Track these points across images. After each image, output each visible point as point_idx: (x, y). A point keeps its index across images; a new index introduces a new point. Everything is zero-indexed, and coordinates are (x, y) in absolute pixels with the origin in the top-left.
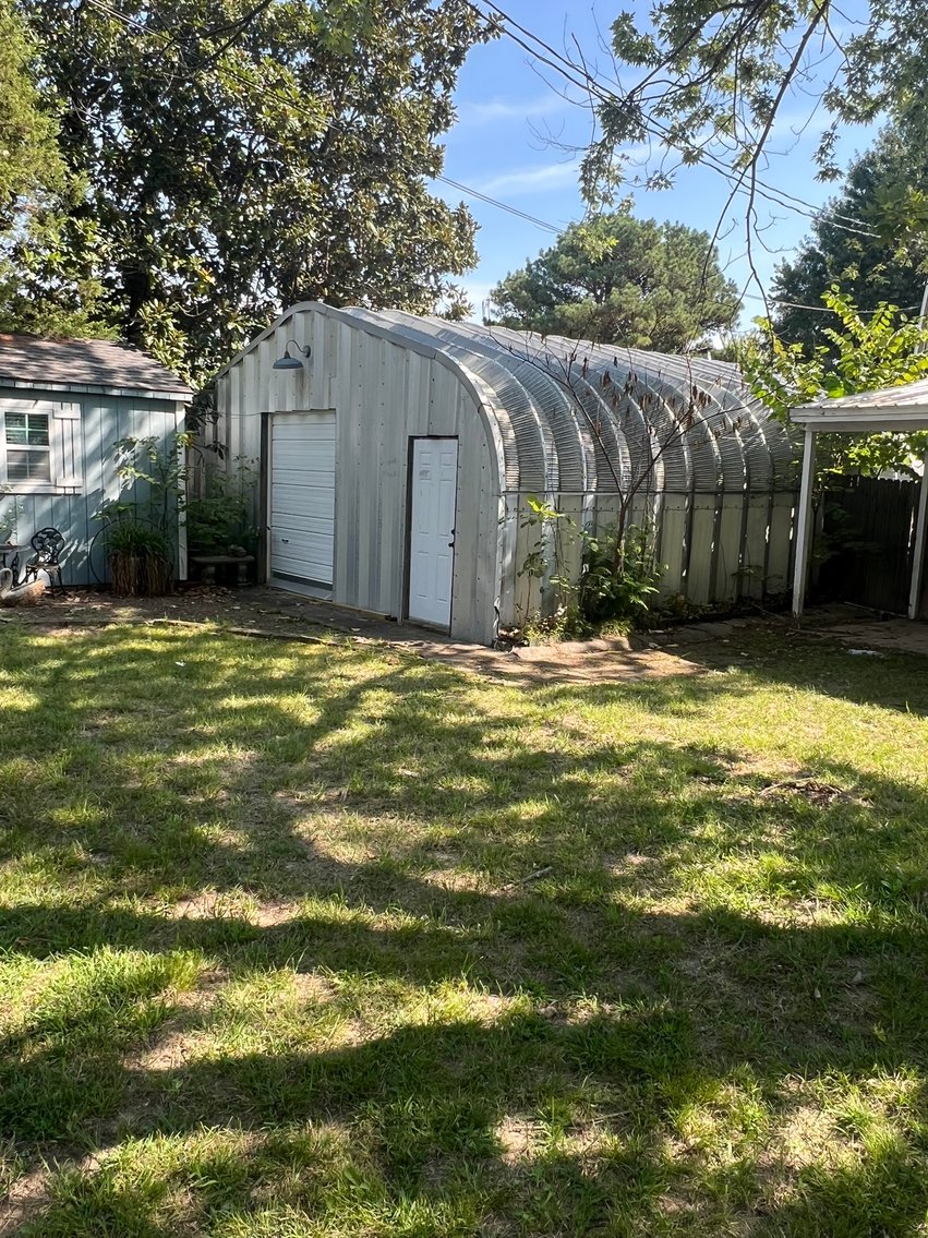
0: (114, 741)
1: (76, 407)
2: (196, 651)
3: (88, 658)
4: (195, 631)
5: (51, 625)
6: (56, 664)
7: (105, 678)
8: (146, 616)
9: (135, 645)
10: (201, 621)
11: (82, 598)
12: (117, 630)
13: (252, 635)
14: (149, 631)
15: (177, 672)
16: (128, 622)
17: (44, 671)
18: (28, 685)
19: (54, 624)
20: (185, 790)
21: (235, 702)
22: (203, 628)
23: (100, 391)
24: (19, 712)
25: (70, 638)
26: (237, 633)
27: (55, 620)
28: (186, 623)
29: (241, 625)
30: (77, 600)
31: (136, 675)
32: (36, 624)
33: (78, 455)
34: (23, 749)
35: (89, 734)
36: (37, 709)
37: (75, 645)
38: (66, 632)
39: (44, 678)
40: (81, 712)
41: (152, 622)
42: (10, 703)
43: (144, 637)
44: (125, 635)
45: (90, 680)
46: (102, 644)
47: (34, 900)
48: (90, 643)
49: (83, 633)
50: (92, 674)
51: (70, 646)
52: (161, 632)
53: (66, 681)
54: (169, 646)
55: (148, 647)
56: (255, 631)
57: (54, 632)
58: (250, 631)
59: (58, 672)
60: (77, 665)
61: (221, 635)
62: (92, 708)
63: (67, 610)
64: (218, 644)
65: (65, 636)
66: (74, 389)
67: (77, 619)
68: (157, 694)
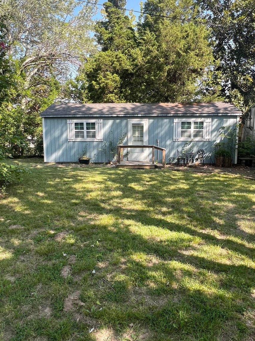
0: (202, 197)
1: (211, 119)
2: (231, 181)
3: (204, 180)
4: (234, 176)
5: (198, 172)
6: (196, 180)
7: (206, 185)
8: (222, 172)
9: (216, 178)
10: (236, 174)
11: (208, 166)
12: (214, 174)
13: (249, 179)
14: (221, 176)
15: (224, 185)
16: (217, 173)
17: (192, 182)
18: (188, 184)
19: (199, 172)
20: (213, 210)
21: (235, 193)
22: (236, 176)
23: (216, 115)
24: (184, 189)
25: (201, 175)
26: (245, 178)
27: (200, 171)
28: (232, 174)
29: (248, 176)
30: (207, 167)
31: (214, 185)
32: (195, 172)
33: (210, 130)
34: (182, 196)
35: (197, 195)
36: (188, 189)
37: (202, 177)
38: (201, 174)
39: (192, 183)
40: (197, 191)
41: (223, 173)
42: (183, 187)
43: (219, 177)
44: (215, 176)
45: (202, 184)
46: (208, 177)
47: (173, 222)
48: (206, 177)
49: (205, 175)
50: (203, 183)
51: (201, 177)
52: (225, 176)
53: (197, 184)
54: (225, 179)
55: (219, 179)
56: (251, 178)
57: (199, 174)
58: (249, 178)
59: (196, 182)
60: (201, 181)
61: (240, 178)
62: (200, 190)
63: (203, 169)
64: (238, 180)
65: (200, 175)
66: (210, 115)
67: (205, 171)
68: (217, 189)
